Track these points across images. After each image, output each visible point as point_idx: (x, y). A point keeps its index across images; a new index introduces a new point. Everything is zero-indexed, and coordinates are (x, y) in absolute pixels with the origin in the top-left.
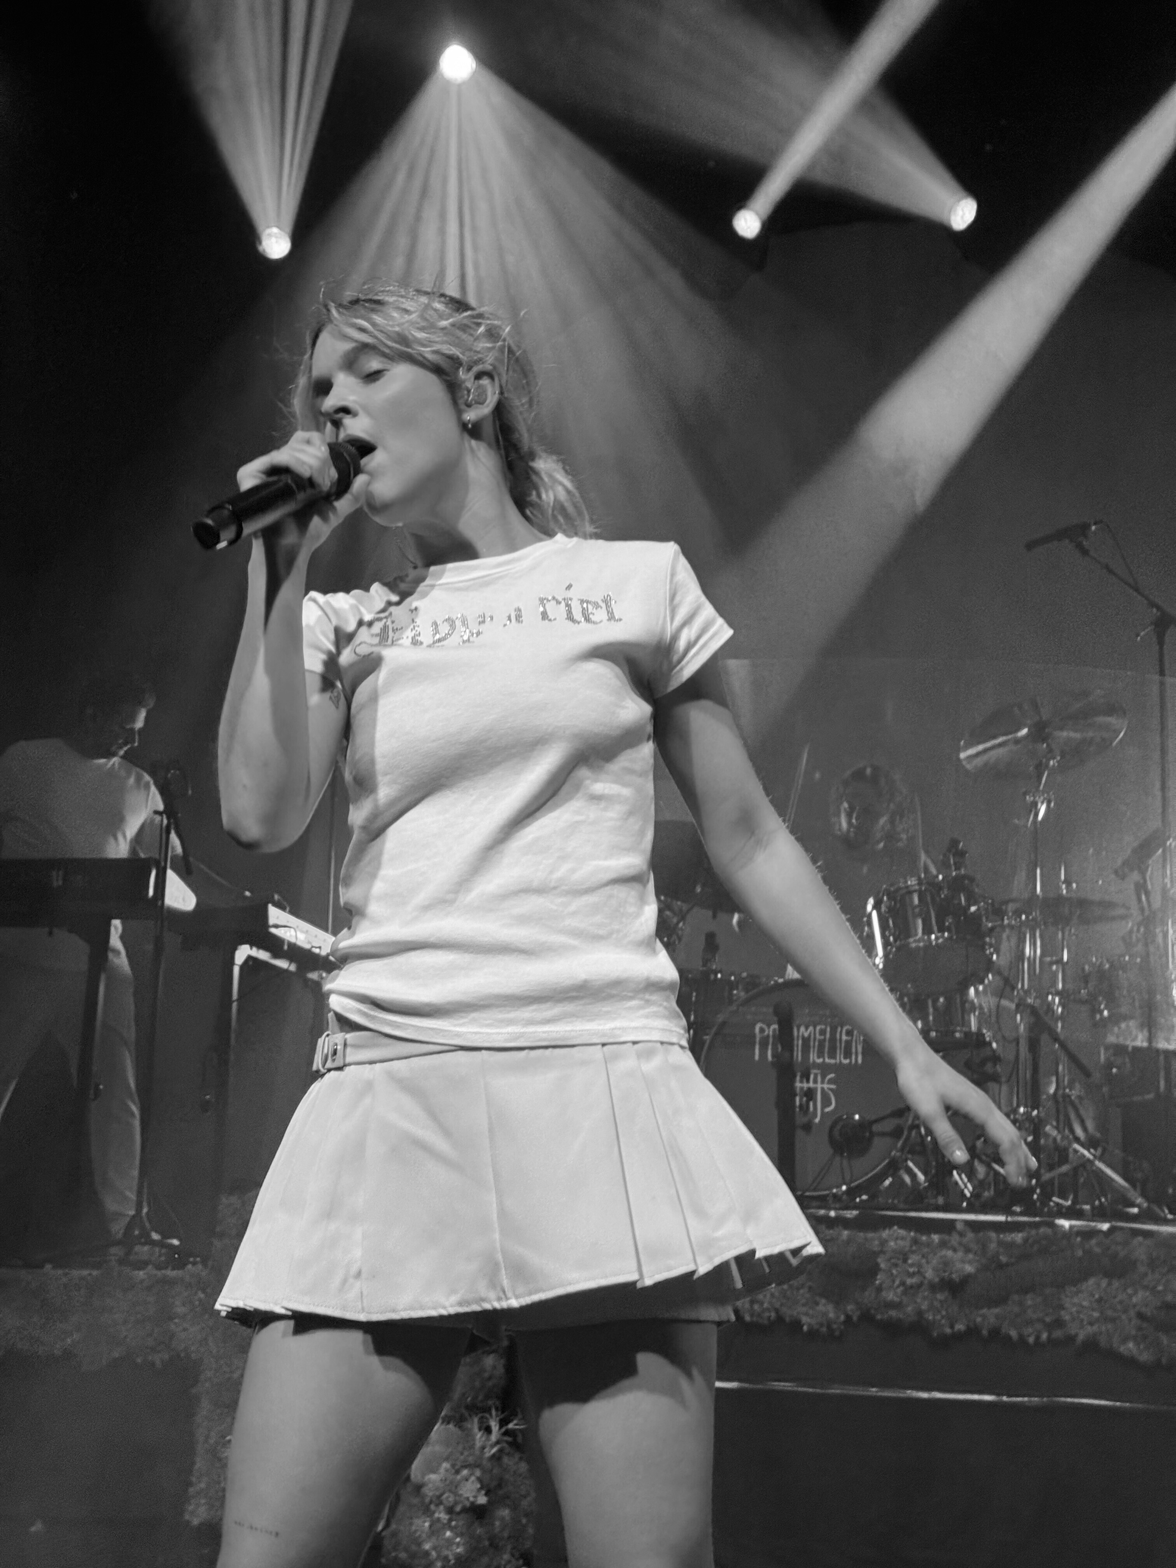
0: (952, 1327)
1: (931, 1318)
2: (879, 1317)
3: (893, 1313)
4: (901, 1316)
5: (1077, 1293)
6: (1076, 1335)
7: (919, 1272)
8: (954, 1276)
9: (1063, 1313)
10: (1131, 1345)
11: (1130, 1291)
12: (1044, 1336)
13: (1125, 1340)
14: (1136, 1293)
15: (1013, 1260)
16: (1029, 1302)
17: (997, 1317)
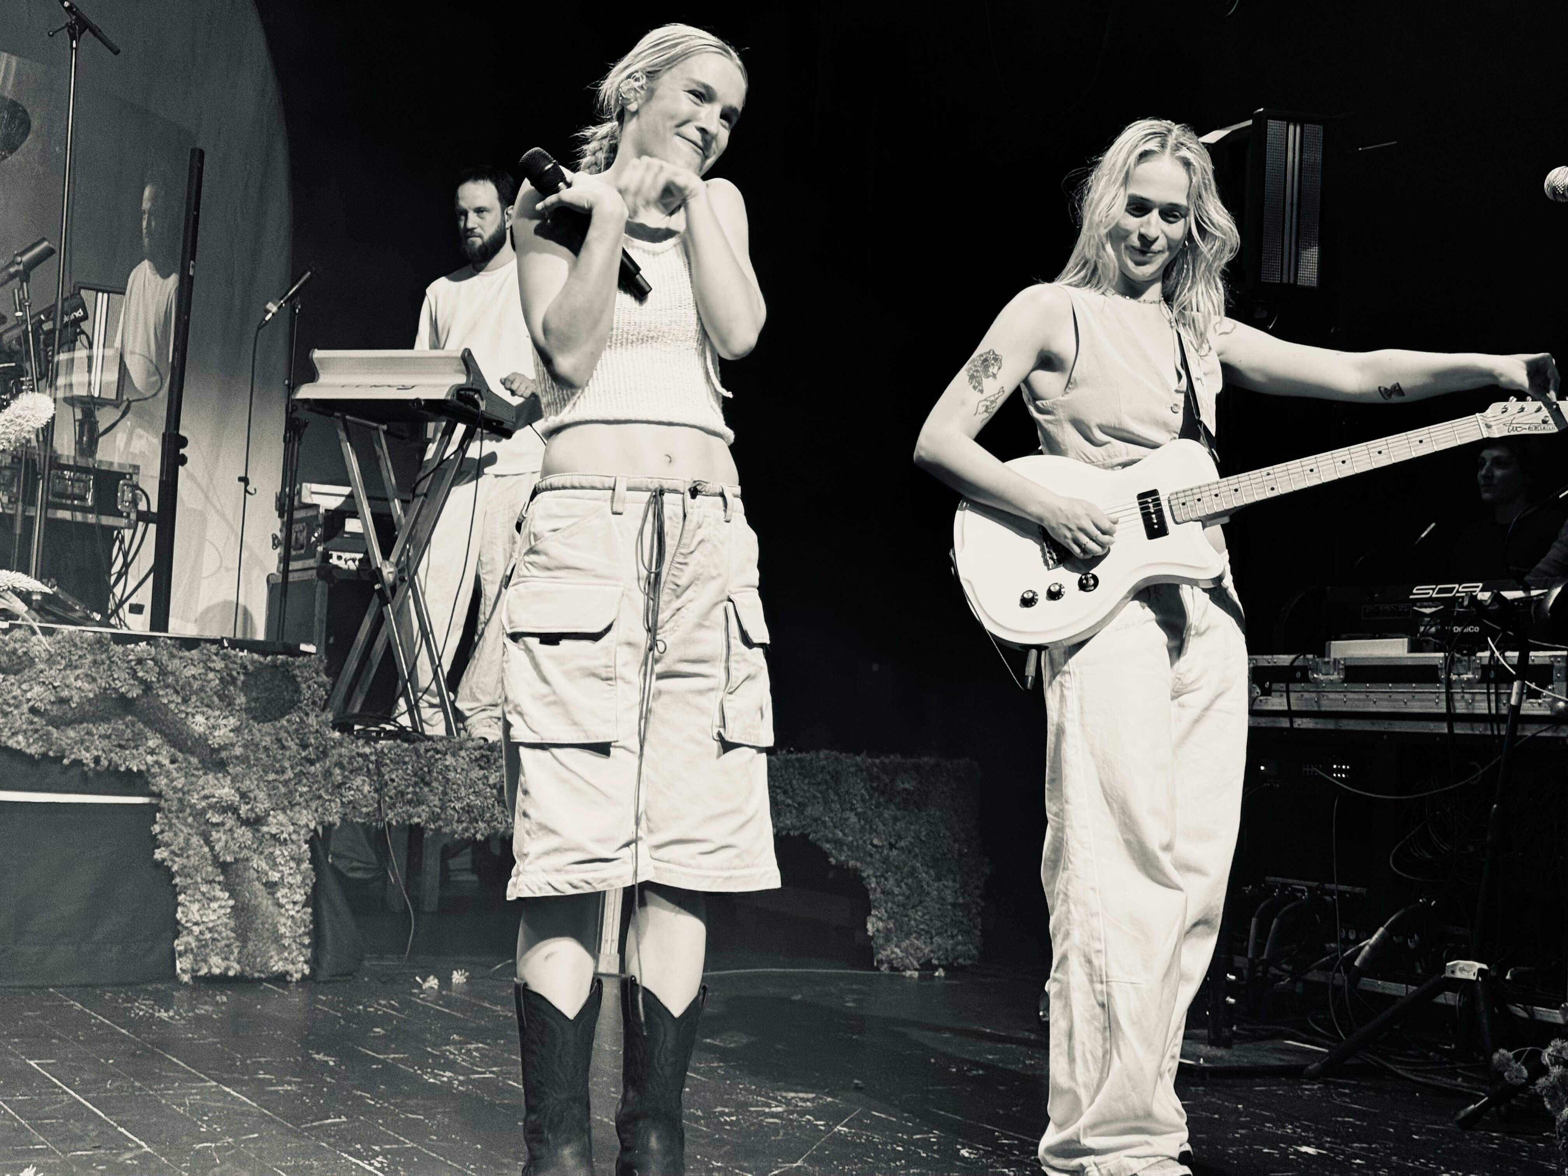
10: (20, 738)
11: (24, 687)
13: (14, 734)
14: (31, 689)
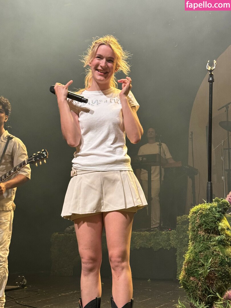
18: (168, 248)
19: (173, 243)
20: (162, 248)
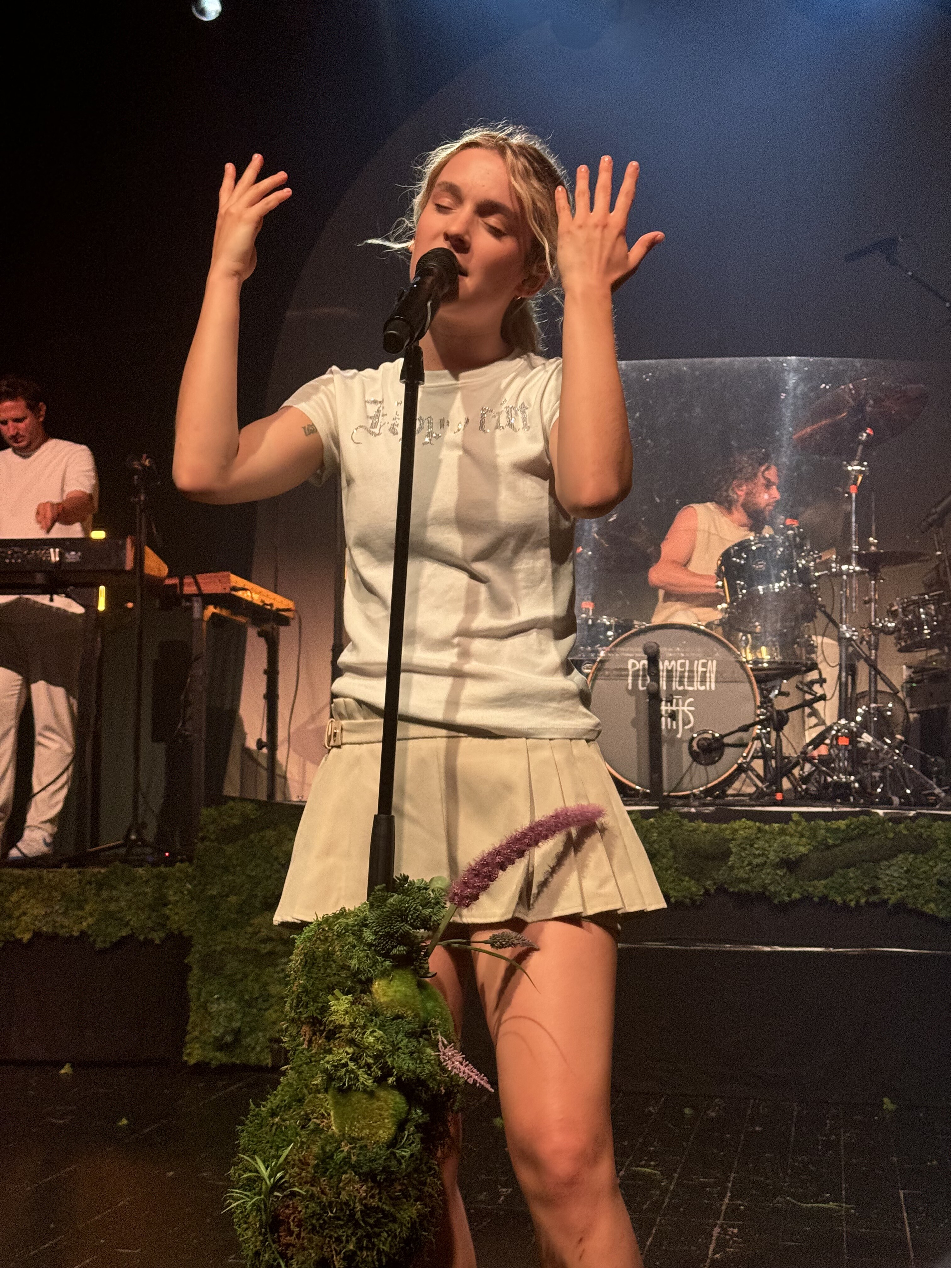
0: (789, 895)
1: (773, 890)
2: (732, 890)
3: (743, 886)
4: (750, 889)
5: (889, 867)
6: (889, 899)
7: (763, 854)
8: (791, 856)
9: (878, 882)
10: (932, 905)
11: (931, 863)
12: (863, 901)
13: (927, 902)
14: (936, 865)
15: (838, 842)
16: (851, 875)
17: (825, 887)
18: (157, 937)
19: (177, 914)
20: (131, 937)
